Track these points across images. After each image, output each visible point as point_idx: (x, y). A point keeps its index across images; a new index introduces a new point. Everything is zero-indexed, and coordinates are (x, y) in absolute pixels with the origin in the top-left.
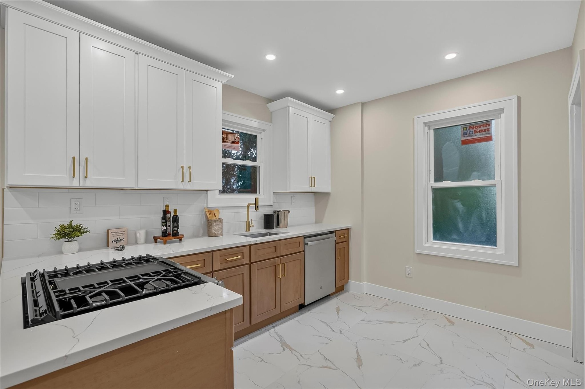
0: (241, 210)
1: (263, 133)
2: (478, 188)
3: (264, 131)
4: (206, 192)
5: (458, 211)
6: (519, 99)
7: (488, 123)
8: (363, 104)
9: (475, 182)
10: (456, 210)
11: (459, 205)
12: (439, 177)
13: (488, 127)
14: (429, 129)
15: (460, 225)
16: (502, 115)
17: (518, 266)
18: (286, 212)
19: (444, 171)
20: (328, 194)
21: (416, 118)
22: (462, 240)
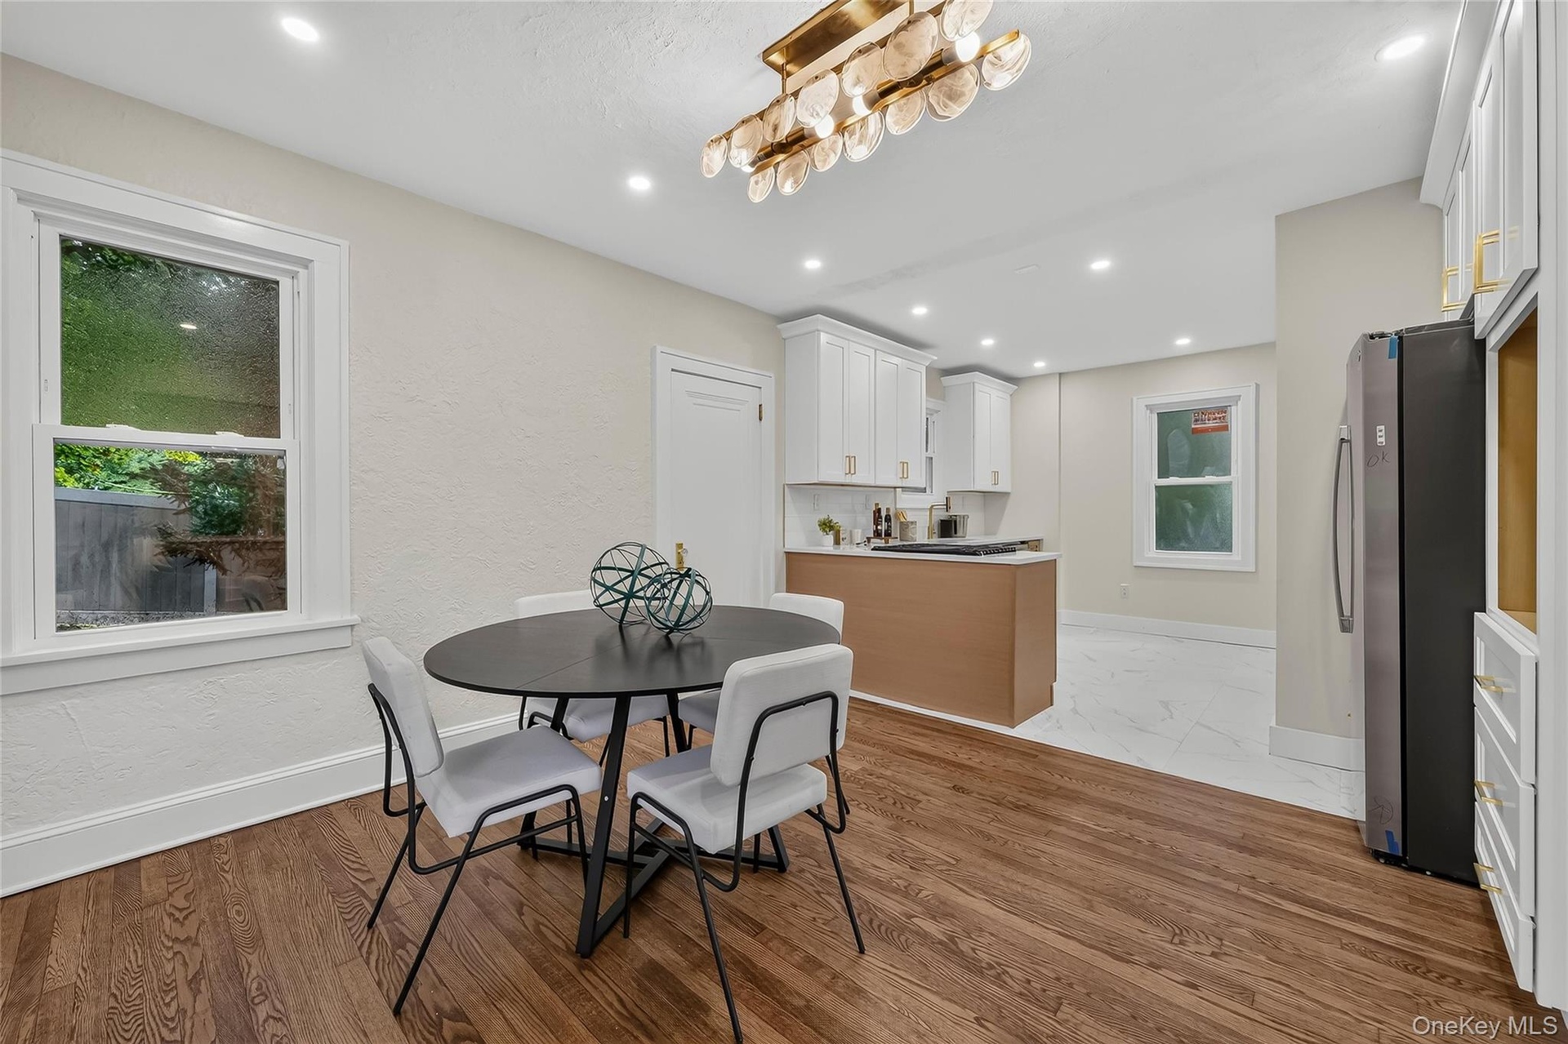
0: (922, 513)
1: (935, 415)
2: (1211, 486)
3: (937, 412)
4: (893, 489)
5: (1188, 513)
6: (1257, 386)
7: (1223, 410)
8: (1060, 374)
9: (1208, 479)
10: (1184, 511)
11: (1189, 506)
12: (1163, 473)
13: (1224, 415)
14: (1151, 412)
15: (1190, 530)
16: (1239, 403)
17: (1254, 571)
18: (966, 517)
19: (1171, 465)
20: (1009, 493)
21: (1135, 399)
22: (1192, 547)
